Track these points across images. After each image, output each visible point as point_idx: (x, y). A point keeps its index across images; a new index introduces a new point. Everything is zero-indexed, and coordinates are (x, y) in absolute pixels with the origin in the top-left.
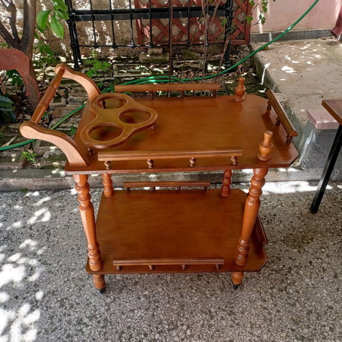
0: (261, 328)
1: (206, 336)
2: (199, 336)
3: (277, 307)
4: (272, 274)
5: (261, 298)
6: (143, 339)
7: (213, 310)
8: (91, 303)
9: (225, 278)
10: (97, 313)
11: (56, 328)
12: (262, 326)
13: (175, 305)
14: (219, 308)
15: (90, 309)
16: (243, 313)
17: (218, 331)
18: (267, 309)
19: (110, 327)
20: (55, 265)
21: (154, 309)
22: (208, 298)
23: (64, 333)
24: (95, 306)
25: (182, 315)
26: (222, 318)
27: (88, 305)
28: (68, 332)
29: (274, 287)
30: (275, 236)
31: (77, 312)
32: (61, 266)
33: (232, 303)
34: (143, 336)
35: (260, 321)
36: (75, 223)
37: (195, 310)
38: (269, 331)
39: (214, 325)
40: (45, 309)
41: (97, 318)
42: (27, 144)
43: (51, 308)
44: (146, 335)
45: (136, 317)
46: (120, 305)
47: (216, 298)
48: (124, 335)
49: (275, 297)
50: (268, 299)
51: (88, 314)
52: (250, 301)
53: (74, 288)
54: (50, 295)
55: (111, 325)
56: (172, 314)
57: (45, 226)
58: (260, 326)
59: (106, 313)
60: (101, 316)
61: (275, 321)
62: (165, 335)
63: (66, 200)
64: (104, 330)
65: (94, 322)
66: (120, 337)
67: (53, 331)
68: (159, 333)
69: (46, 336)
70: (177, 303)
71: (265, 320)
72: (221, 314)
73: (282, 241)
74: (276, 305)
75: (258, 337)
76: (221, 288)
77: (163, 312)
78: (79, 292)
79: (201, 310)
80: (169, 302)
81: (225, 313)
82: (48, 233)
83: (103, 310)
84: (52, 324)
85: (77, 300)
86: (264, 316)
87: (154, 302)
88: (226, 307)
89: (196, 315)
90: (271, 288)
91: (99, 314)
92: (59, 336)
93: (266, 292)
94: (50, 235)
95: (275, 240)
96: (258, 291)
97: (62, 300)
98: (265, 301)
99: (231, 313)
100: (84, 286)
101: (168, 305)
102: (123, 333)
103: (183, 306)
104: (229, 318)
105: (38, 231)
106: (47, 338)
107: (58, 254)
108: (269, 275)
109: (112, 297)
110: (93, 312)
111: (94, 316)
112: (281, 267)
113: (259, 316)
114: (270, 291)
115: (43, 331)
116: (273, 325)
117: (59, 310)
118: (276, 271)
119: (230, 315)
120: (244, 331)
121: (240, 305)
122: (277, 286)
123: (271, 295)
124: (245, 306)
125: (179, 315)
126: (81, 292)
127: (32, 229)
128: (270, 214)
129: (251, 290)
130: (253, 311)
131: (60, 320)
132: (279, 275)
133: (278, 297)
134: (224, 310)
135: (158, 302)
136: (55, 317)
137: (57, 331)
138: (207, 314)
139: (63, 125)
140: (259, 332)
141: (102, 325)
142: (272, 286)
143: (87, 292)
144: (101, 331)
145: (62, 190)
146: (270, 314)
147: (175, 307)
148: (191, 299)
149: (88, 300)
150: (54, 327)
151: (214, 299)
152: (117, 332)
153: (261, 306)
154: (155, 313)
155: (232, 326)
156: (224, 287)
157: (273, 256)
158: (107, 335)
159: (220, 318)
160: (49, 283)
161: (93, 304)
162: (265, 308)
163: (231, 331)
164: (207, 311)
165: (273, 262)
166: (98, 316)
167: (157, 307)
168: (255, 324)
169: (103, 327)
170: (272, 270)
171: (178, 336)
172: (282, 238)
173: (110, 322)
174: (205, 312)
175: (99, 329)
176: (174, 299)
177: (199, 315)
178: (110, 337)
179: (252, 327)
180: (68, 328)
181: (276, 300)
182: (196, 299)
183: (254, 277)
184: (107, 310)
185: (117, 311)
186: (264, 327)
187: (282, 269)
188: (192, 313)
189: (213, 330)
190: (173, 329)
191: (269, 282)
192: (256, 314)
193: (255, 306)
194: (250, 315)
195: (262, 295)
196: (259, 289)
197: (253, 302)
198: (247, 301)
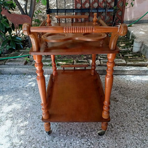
0: (138, 134)
1: (110, 135)
2: (106, 135)
3: (145, 125)
4: (142, 111)
5: (137, 120)
6: (78, 134)
7: (112, 124)
9: (118, 111)
11: (36, 127)
12: (139, 132)
14: (116, 124)
16: (128, 126)
17: (116, 133)
18: (141, 126)
19: (62, 128)
20: (36, 102)
23: (40, 130)
25: (97, 125)
26: (118, 128)
28: (41, 129)
29: (143, 116)
30: (141, 96)
32: (39, 102)
33: (122, 122)
34: (78, 133)
35: (137, 130)
38: (142, 135)
39: (114, 131)
40: (31, 119)
42: (27, 56)
43: (34, 119)
44: (79, 133)
45: (75, 125)
47: (114, 119)
48: (69, 132)
49: (144, 121)
50: (141, 121)
54: (33, 114)
55: (62, 127)
56: (92, 125)
57: (33, 87)
58: (137, 132)
61: (145, 131)
62: (89, 133)
64: (59, 129)
65: (54, 126)
66: (67, 133)
67: (34, 128)
68: (86, 132)
69: (31, 130)
71: (140, 130)
73: (145, 98)
74: (145, 124)
75: (137, 137)
76: (116, 115)
77: (88, 124)
81: (119, 126)
82: (34, 90)
84: (34, 125)
86: (139, 128)
88: (119, 123)
90: (142, 117)
92: (37, 131)
93: (139, 118)
94: (35, 91)
95: (141, 97)
96: (135, 118)
97: (39, 116)
98: (139, 122)
102: (68, 131)
104: (121, 128)
105: (29, 89)
106: (31, 131)
107: (38, 98)
108: (140, 111)
112: (145, 108)
113: (137, 128)
114: (141, 118)
115: (30, 128)
116: (144, 132)
117: (38, 120)
118: (143, 110)
119: (122, 127)
120: (129, 134)
121: (126, 123)
122: (144, 116)
123: (142, 119)
124: (129, 124)
125: (96, 125)
127: (27, 88)
128: (138, 87)
129: (132, 117)
130: (133, 126)
131: (38, 124)
132: (145, 111)
133: (146, 121)
134: (118, 125)
136: (35, 123)
137: (36, 128)
138: (110, 126)
140: (137, 135)
141: (58, 127)
142: (142, 116)
144: (57, 130)
146: (142, 127)
150: (35, 127)
151: (113, 120)
152: (65, 131)
153: (137, 124)
154: (84, 124)
155: (123, 132)
156: (118, 115)
157: (141, 104)
158: (60, 131)
159: (116, 128)
160: (34, 109)
162: (139, 125)
163: (123, 133)
164: (110, 125)
165: (141, 106)
166: (56, 123)
168: (135, 132)
169: (58, 128)
170: (141, 109)
171: (96, 134)
172: (145, 97)
173: (62, 126)
175: (57, 129)
178: (62, 133)
179: (133, 133)
180: (41, 128)
181: (145, 122)
183: (133, 112)
186: (140, 133)
187: (146, 109)
189: (114, 133)
190: (93, 131)
192: (135, 127)
193: (134, 124)
194: (132, 127)
195: (137, 119)
196: (135, 117)
197: (133, 122)
198: (130, 121)
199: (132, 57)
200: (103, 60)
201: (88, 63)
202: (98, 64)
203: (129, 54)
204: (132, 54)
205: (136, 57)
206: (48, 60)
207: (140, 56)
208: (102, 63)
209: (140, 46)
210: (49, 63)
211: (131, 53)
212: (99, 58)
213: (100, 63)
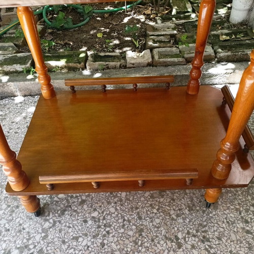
4: (253, 187)
5: (242, 218)
7: (180, 235)
8: (24, 229)
9: (194, 194)
10: (30, 242)
13: (131, 230)
14: (188, 233)
15: (21, 236)
16: (219, 239)
18: (251, 234)
21: (104, 236)
22: (173, 219)
24: (29, 232)
25: (140, 243)
26: (193, 247)
27: (20, 231)
31: (5, 241)
33: (205, 226)
35: (243, 249)
36: (16, 133)
37: (157, 236)
41: (29, 249)
45: (80, 248)
46: (60, 231)
47: (184, 219)
50: (251, 219)
51: (19, 243)
52: (228, 222)
53: (5, 210)
56: (127, 242)
59: (42, 242)
60: (35, 246)
63: (8, 109)
70: (134, 227)
72: (192, 241)
76: (189, 207)
77: (116, 239)
78: (11, 215)
79: (165, 236)
80: (124, 225)
81: (197, 239)
83: (38, 237)
85: (7, 226)
86: (248, 243)
87: (105, 226)
88: (197, 231)
89: (159, 243)
91: (33, 243)
93: (247, 211)
98: (247, 222)
99: (205, 239)
100: (18, 207)
101: (122, 230)
103: (142, 230)
104: (202, 246)
109: (51, 221)
110: (25, 241)
111: (26, 247)
113: (241, 243)
119: (203, 242)
121: (215, 228)
124: (222, 230)
125: (136, 243)
126: (14, 215)
129: (228, 208)
130: (233, 237)
134: (194, 236)
135: (110, 226)
138: (172, 241)
139: (11, 31)
143: (21, 215)
145: (6, 98)
147: (131, 233)
148: (152, 222)
149: (20, 225)
151: (181, 221)
153: (243, 228)
154: (105, 242)
156: (194, 205)
159: (189, 247)
161: (27, 230)
162: (248, 232)
164: (173, 237)
166: (31, 247)
167: (108, 232)
174: (170, 239)
176: (129, 221)
177: (162, 242)
182: (158, 221)
184: (44, 238)
185: (56, 239)
188: (153, 240)
191: (249, 198)
192: (237, 240)
193: (235, 230)
194: (229, 241)
195: (242, 215)
196: (238, 207)
197: (232, 224)
198: (223, 222)
199: (228, 38)
200: (160, 50)
201: (122, 61)
202: (147, 61)
203: (222, 28)
204: (228, 28)
205: (238, 37)
206: (21, 58)
207: (249, 32)
208: (156, 57)
209: (247, 7)
210: (23, 66)
211: (226, 25)
212: (150, 43)
213: (153, 57)
